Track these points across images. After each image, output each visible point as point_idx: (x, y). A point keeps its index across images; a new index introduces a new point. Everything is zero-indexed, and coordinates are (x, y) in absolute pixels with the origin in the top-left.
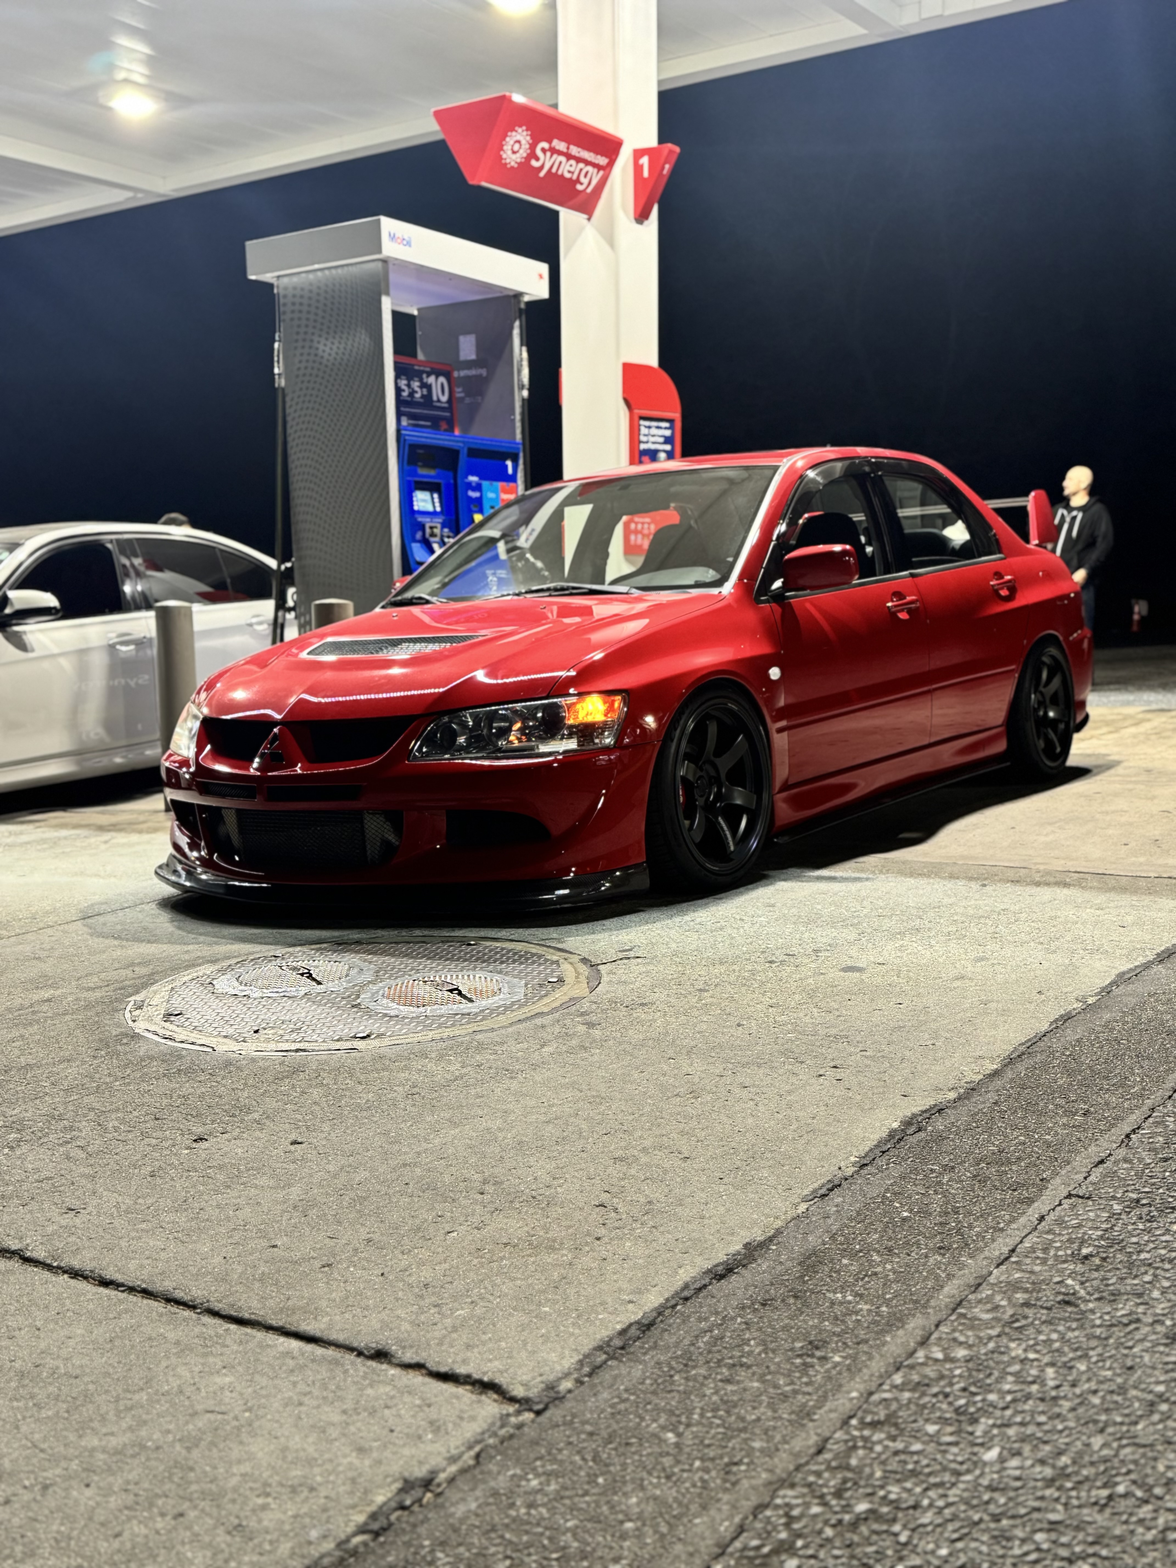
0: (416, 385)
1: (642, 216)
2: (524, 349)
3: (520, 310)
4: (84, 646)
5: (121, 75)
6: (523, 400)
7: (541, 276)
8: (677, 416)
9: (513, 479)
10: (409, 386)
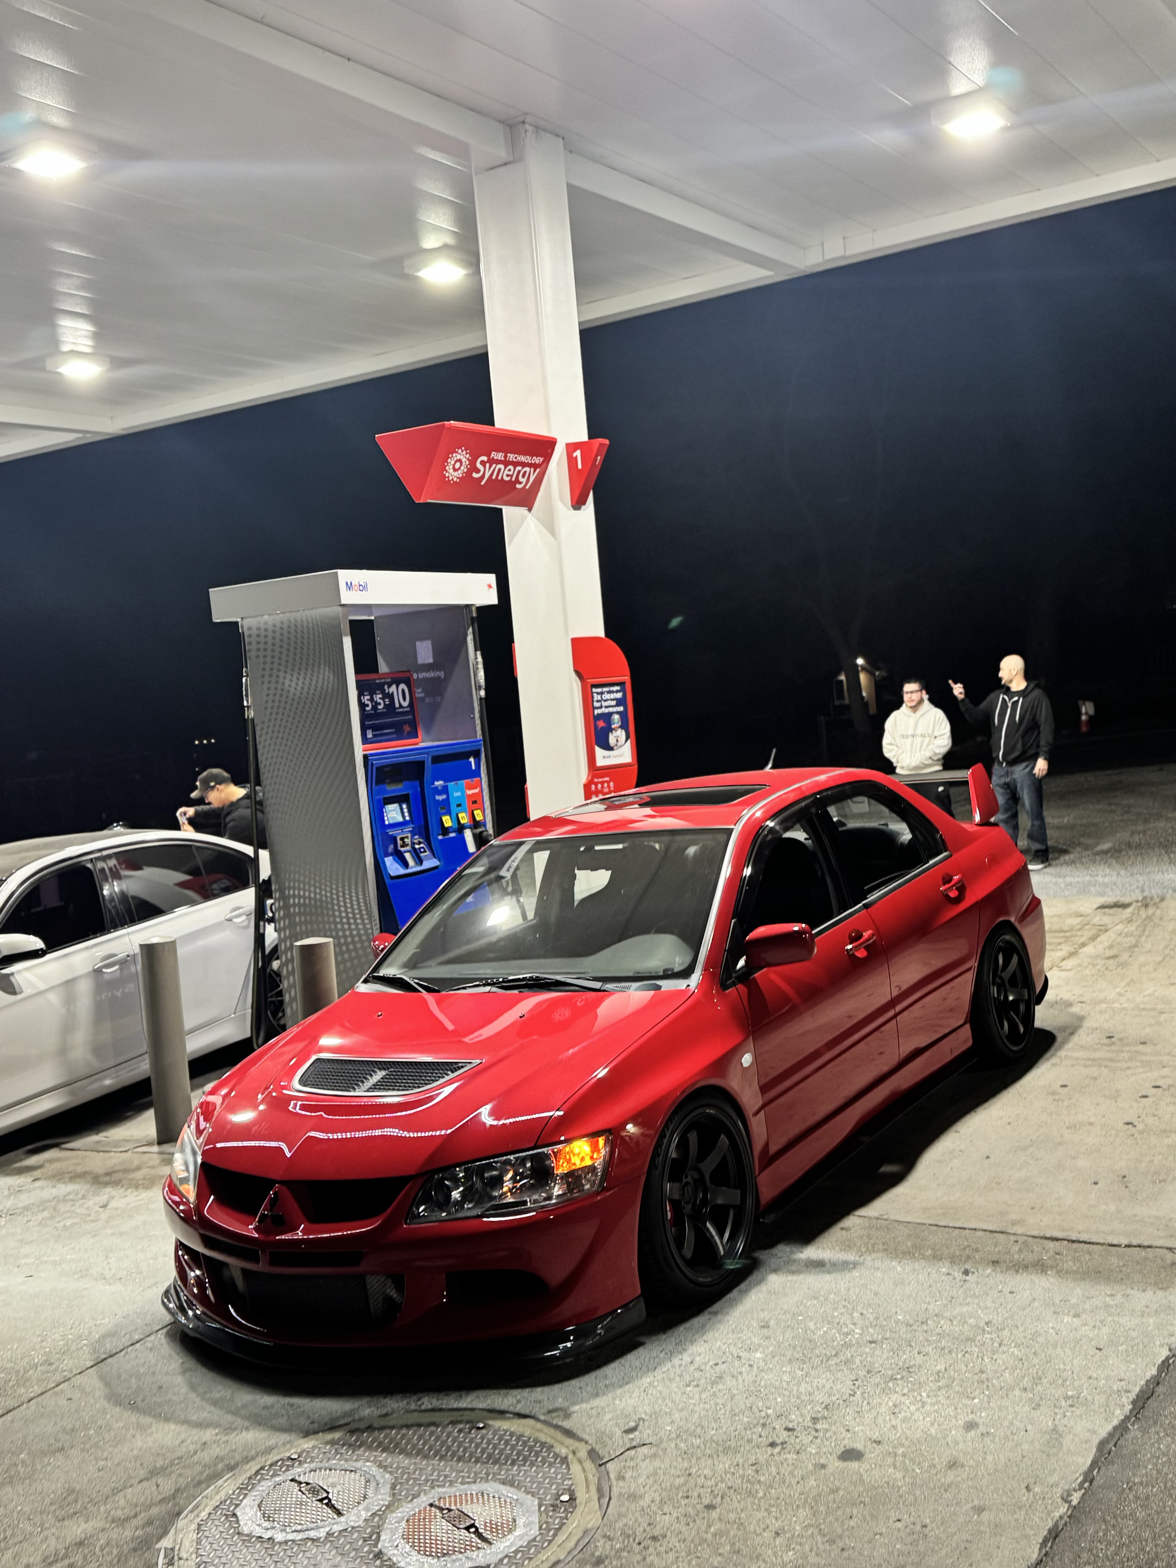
0: (378, 697)
1: (578, 503)
2: (479, 653)
3: (472, 618)
4: (70, 977)
5: (65, 348)
6: (481, 699)
7: (490, 586)
8: (627, 679)
9: (477, 773)
10: (372, 700)
